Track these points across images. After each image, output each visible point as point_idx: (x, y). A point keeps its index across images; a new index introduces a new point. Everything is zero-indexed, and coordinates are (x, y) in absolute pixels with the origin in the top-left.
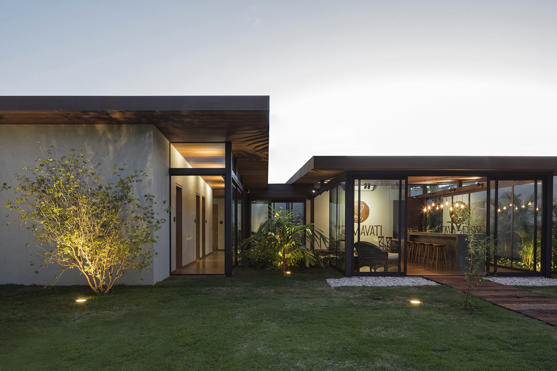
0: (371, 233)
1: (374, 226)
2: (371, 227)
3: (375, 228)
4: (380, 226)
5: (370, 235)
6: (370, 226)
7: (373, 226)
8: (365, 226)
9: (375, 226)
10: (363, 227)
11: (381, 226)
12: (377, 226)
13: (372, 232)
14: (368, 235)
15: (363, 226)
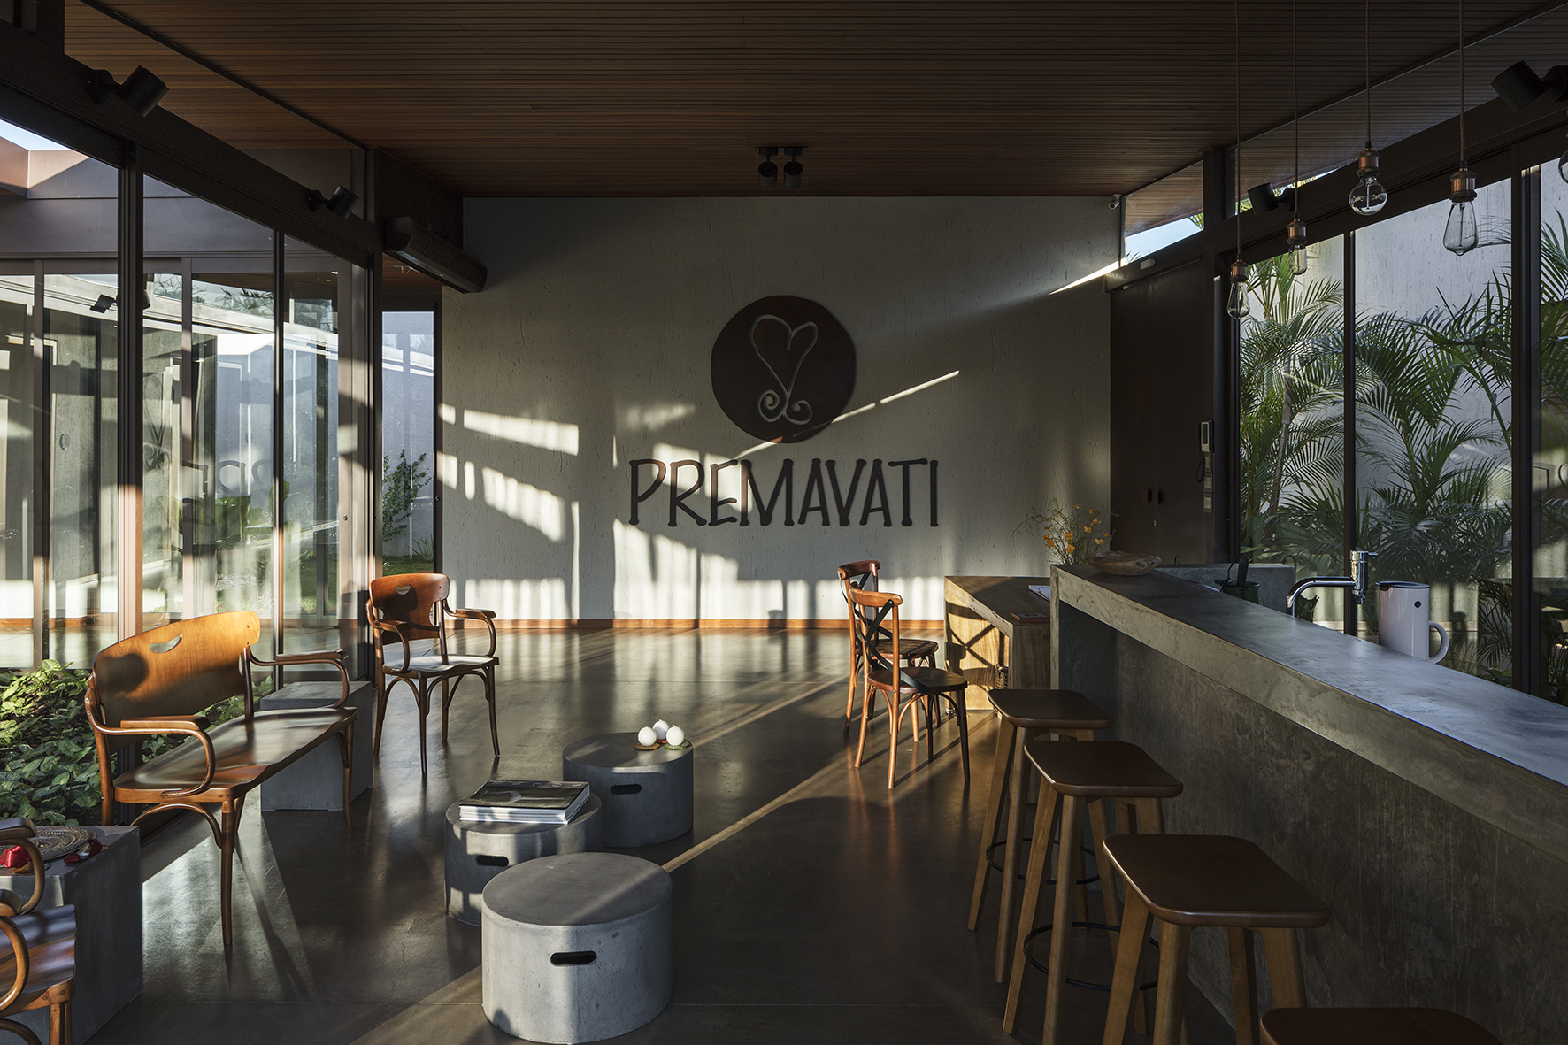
0: (868, 510)
1: (885, 467)
2: (867, 472)
3: (893, 477)
4: (924, 461)
5: (864, 521)
6: (861, 464)
7: (878, 463)
8: (831, 464)
9: (892, 464)
10: (815, 474)
11: (934, 464)
12: (906, 465)
13: (877, 503)
14: (844, 522)
15: (816, 462)
